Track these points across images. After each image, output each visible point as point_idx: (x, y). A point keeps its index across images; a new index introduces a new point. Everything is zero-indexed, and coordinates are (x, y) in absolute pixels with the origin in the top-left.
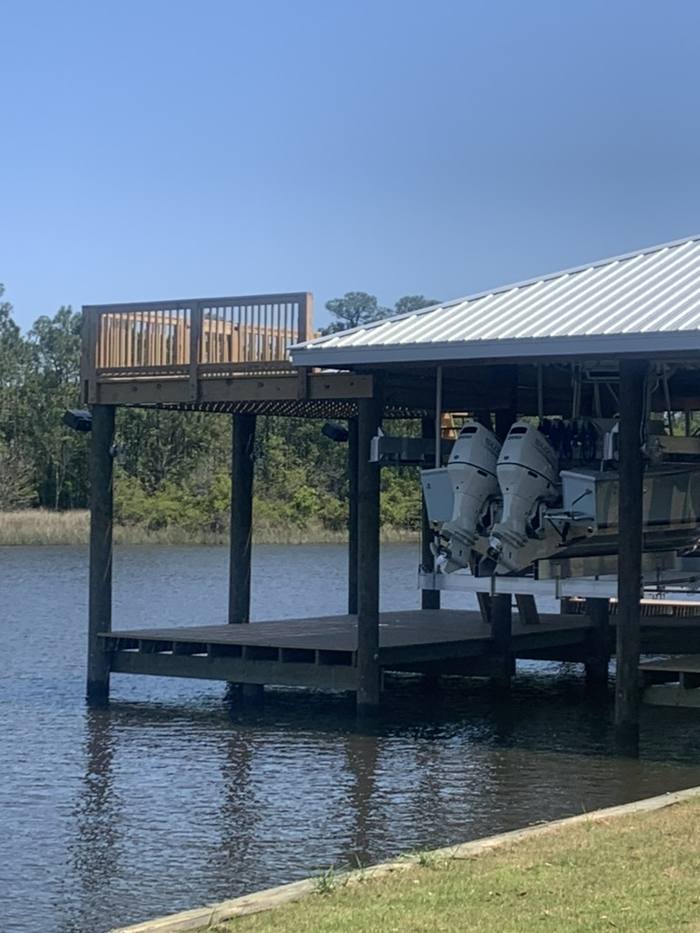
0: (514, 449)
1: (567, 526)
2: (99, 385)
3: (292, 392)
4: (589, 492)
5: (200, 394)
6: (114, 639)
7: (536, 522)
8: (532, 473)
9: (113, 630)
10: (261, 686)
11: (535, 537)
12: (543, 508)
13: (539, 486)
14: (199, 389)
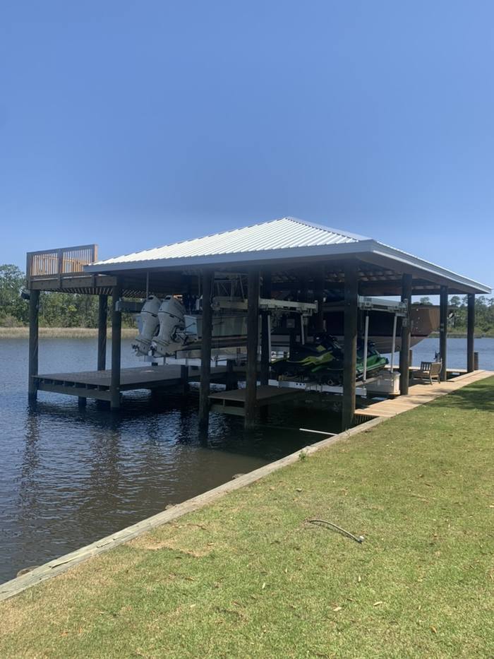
0: (165, 306)
1: (187, 338)
2: (32, 282)
3: (89, 284)
4: (194, 324)
5: (61, 285)
6: (38, 378)
7: (175, 336)
8: (172, 316)
9: (39, 374)
10: (85, 398)
11: (175, 342)
12: (178, 330)
13: (176, 321)
14: (61, 283)
